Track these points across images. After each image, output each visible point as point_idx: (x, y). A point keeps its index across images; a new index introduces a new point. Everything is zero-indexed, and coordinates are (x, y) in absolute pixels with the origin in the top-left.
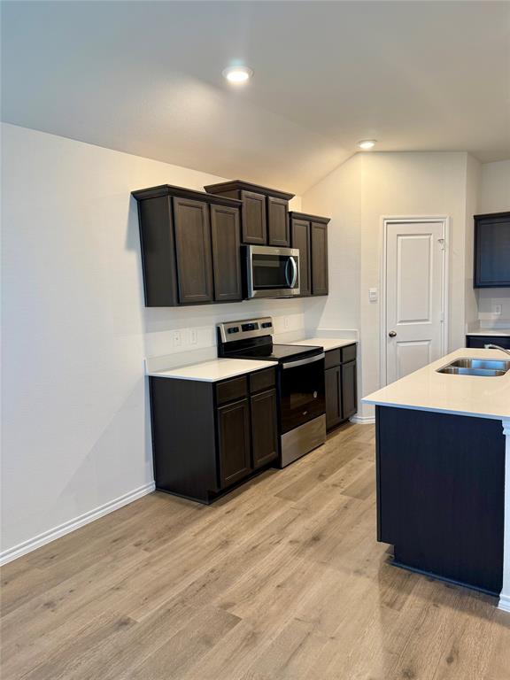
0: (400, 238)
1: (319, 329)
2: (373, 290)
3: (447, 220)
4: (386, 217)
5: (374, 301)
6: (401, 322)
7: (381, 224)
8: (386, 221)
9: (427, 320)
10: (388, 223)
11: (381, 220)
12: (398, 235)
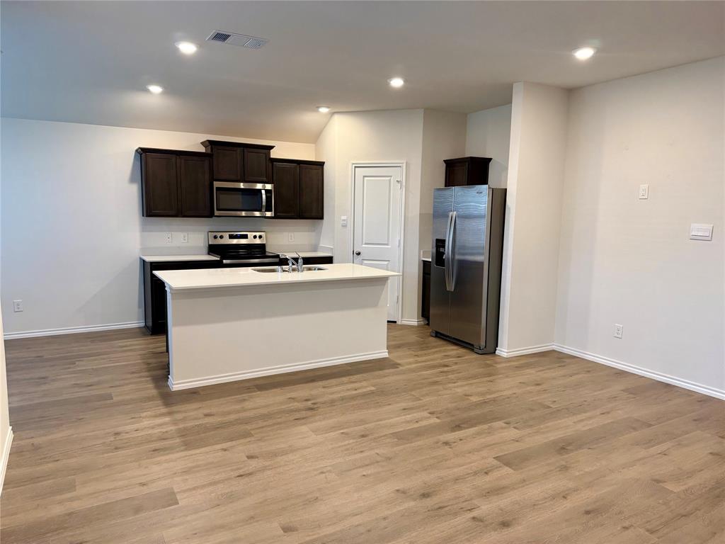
0: (366, 178)
1: (321, 245)
2: (343, 218)
3: (404, 165)
4: (354, 162)
5: (345, 226)
6: (366, 244)
7: (350, 168)
8: (354, 165)
9: (387, 245)
10: (355, 167)
11: (350, 165)
12: (364, 177)
